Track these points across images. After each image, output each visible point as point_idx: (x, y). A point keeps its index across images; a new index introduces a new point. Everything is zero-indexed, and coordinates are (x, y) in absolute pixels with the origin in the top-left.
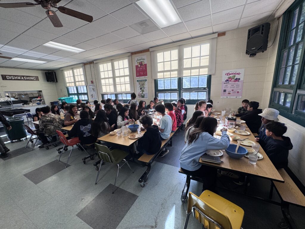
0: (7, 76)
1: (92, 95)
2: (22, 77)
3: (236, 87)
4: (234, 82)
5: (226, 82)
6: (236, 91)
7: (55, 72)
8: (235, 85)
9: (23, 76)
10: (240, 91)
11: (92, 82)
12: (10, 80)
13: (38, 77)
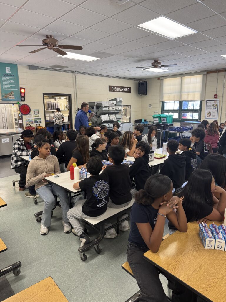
0: (112, 87)
1: (210, 113)
2: (121, 89)
7: (147, 82)
11: (216, 96)
12: (114, 91)
13: (130, 88)
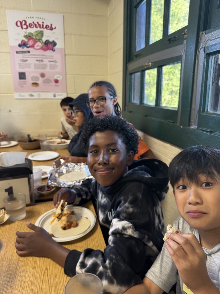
3: (48, 66)
4: (42, 52)
5: (21, 49)
6: (52, 80)
8: (46, 61)
10: (60, 78)
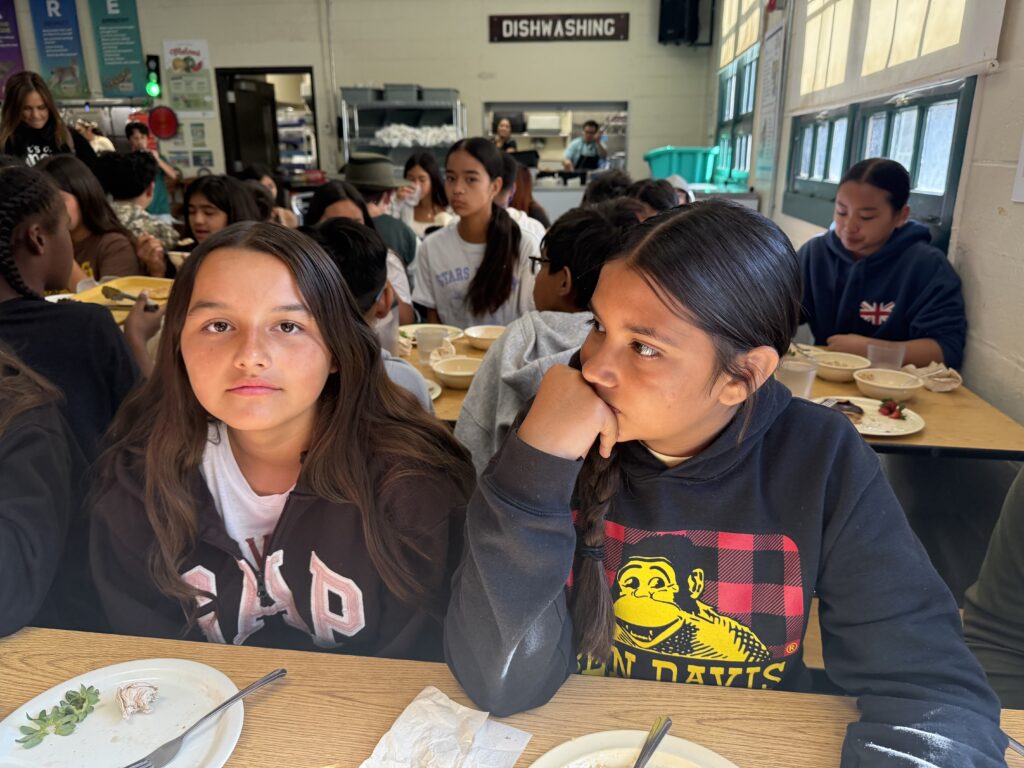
0: (505, 23)
2: (559, 24)
9: (564, 18)
12: (512, 39)
13: (627, 16)
